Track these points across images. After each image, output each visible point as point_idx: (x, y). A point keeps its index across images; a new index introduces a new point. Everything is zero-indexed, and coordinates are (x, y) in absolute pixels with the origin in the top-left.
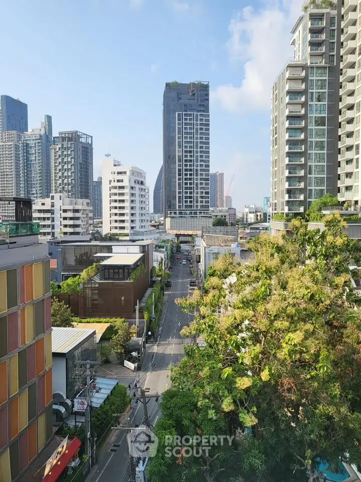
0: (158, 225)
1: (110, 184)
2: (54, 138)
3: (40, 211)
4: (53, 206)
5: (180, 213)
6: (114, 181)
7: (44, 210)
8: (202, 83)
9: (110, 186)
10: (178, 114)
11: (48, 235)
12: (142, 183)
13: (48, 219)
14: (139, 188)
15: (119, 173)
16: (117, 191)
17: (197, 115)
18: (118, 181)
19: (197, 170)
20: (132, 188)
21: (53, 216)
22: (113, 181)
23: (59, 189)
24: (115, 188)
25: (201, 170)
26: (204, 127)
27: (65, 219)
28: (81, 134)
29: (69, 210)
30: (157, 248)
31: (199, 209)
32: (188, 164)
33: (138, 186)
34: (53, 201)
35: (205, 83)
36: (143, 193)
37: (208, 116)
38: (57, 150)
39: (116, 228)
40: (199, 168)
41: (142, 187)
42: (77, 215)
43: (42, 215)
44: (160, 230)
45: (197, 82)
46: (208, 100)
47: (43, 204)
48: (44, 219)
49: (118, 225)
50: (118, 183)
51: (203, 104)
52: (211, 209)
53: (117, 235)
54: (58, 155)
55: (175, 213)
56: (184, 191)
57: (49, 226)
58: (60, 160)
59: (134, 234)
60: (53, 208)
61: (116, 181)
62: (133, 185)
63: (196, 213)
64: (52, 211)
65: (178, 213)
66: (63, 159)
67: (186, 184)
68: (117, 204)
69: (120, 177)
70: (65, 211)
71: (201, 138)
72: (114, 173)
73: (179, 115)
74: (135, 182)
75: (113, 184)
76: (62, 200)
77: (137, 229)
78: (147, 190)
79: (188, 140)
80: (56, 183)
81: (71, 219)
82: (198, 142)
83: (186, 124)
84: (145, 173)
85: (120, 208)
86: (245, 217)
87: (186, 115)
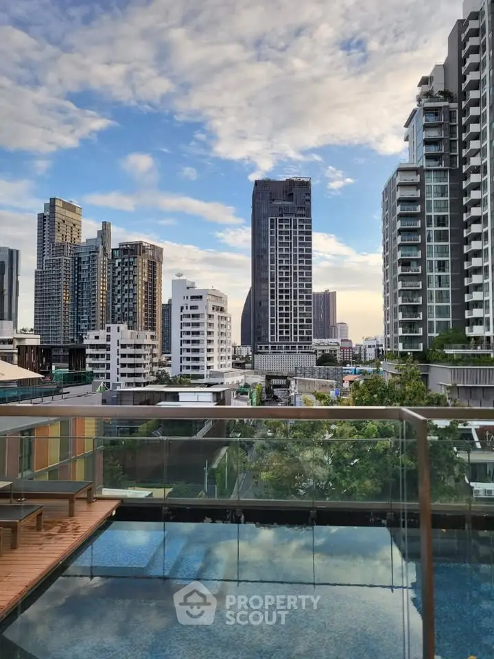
0: (244, 363)
1: (182, 311)
2: (113, 250)
3: (92, 346)
4: (108, 339)
5: (273, 348)
6: (187, 307)
7: (97, 345)
8: (302, 179)
9: (182, 314)
10: (271, 219)
11: (102, 376)
12: (222, 310)
13: (103, 356)
14: (219, 316)
15: (193, 297)
16: (190, 320)
17: (295, 220)
18: (192, 308)
19: (295, 291)
20: (210, 316)
21: (108, 352)
22: (185, 308)
23: (117, 316)
24: (188, 316)
25: (300, 291)
26: (305, 236)
27: (123, 356)
28: (146, 245)
29: (129, 345)
30: (239, 394)
31: (298, 341)
32: (284, 283)
33: (216, 314)
34: (108, 334)
35: (306, 180)
36: (223, 322)
37: (310, 221)
38: (117, 265)
39: (188, 367)
40: (298, 288)
41: (223, 315)
42: (139, 351)
43: (95, 352)
44: (246, 371)
45: (295, 179)
46: (309, 201)
47: (97, 338)
48: (97, 356)
49: (190, 363)
50: (192, 310)
51: (303, 206)
52: (315, 341)
53: (188, 376)
54: (117, 273)
55: (267, 347)
56: (278, 318)
57: (103, 365)
58: (119, 279)
59: (211, 376)
60: (108, 343)
61: (189, 308)
62: (211, 312)
63: (294, 348)
64: (108, 347)
65: (270, 348)
66: (124, 277)
67: (281, 309)
68: (190, 337)
69: (195, 303)
70: (123, 346)
71: (301, 250)
72: (187, 297)
73: (272, 221)
74: (213, 308)
75: (185, 312)
76: (120, 333)
77: (216, 369)
78: (229, 318)
79: (284, 253)
80: (113, 308)
81: (131, 356)
82: (296, 255)
83: (281, 232)
84: (226, 296)
85: (194, 342)
86: (363, 352)
87: (281, 221)
